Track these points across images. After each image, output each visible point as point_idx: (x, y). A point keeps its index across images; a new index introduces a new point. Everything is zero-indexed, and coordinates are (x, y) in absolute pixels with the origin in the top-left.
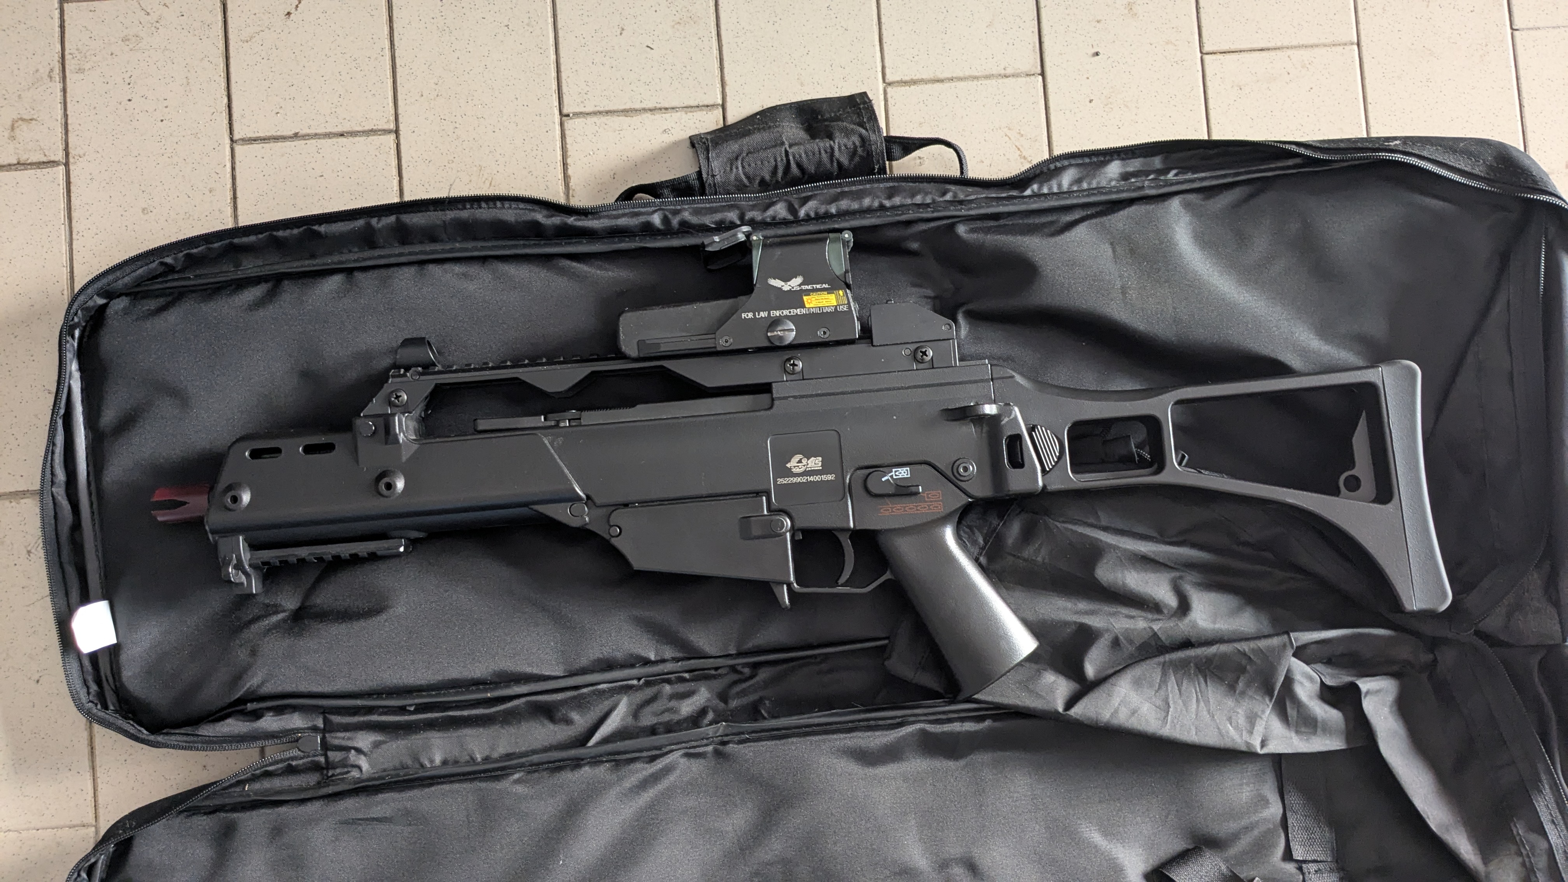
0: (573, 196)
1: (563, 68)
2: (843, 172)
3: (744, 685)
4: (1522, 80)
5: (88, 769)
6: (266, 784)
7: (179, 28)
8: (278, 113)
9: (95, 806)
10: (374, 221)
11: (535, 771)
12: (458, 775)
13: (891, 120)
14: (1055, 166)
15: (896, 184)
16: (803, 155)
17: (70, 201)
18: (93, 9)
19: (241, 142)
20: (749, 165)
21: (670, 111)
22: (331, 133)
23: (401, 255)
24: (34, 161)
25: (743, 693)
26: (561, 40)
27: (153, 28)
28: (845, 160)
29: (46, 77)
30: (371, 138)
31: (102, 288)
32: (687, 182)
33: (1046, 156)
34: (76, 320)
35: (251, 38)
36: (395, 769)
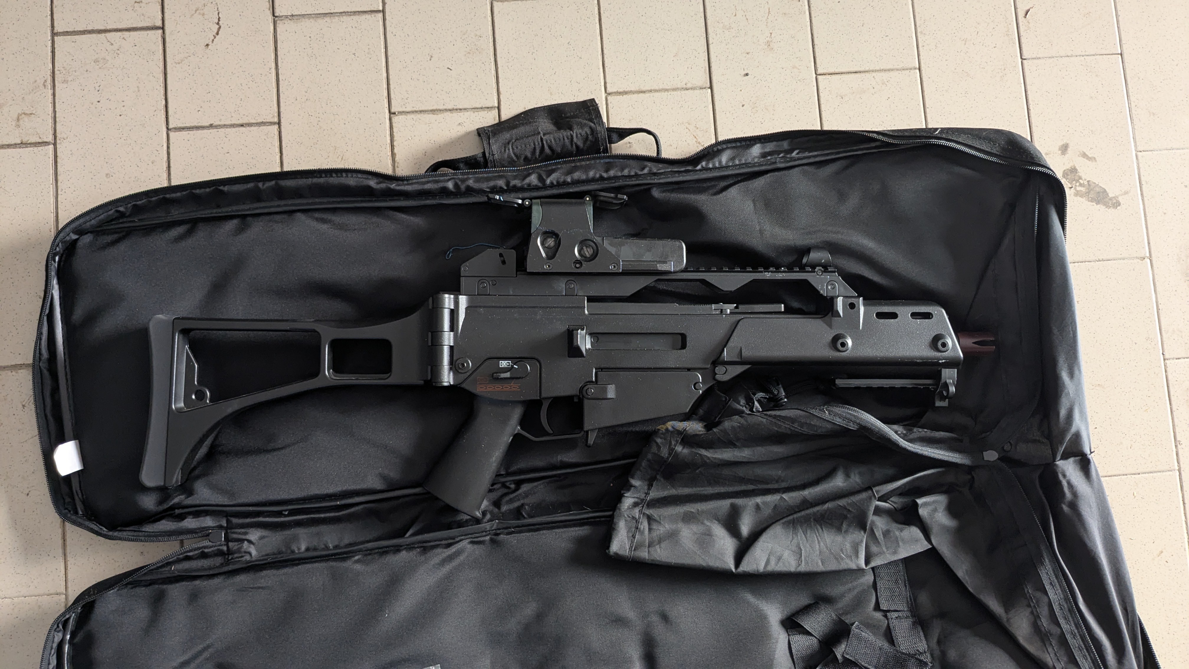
0: (398, 167)
1: (391, 82)
2: (579, 152)
3: (512, 496)
4: (1029, 93)
5: (61, 555)
6: (186, 565)
7: (133, 54)
8: (199, 111)
9: (66, 580)
10: (260, 185)
11: (370, 554)
12: (317, 557)
13: (610, 117)
14: (718, 149)
15: (612, 160)
16: (553, 141)
17: (57, 169)
18: (74, 41)
19: (174, 130)
20: (517, 148)
21: (463, 110)
22: (234, 124)
23: (279, 206)
24: (32, 142)
25: (511, 501)
26: (390, 63)
27: (115, 54)
28: (580, 144)
29: (42, 86)
30: (261, 127)
31: (76, 228)
32: (476, 159)
33: (713, 141)
34: (58, 249)
35: (182, 61)
36: (274, 554)
